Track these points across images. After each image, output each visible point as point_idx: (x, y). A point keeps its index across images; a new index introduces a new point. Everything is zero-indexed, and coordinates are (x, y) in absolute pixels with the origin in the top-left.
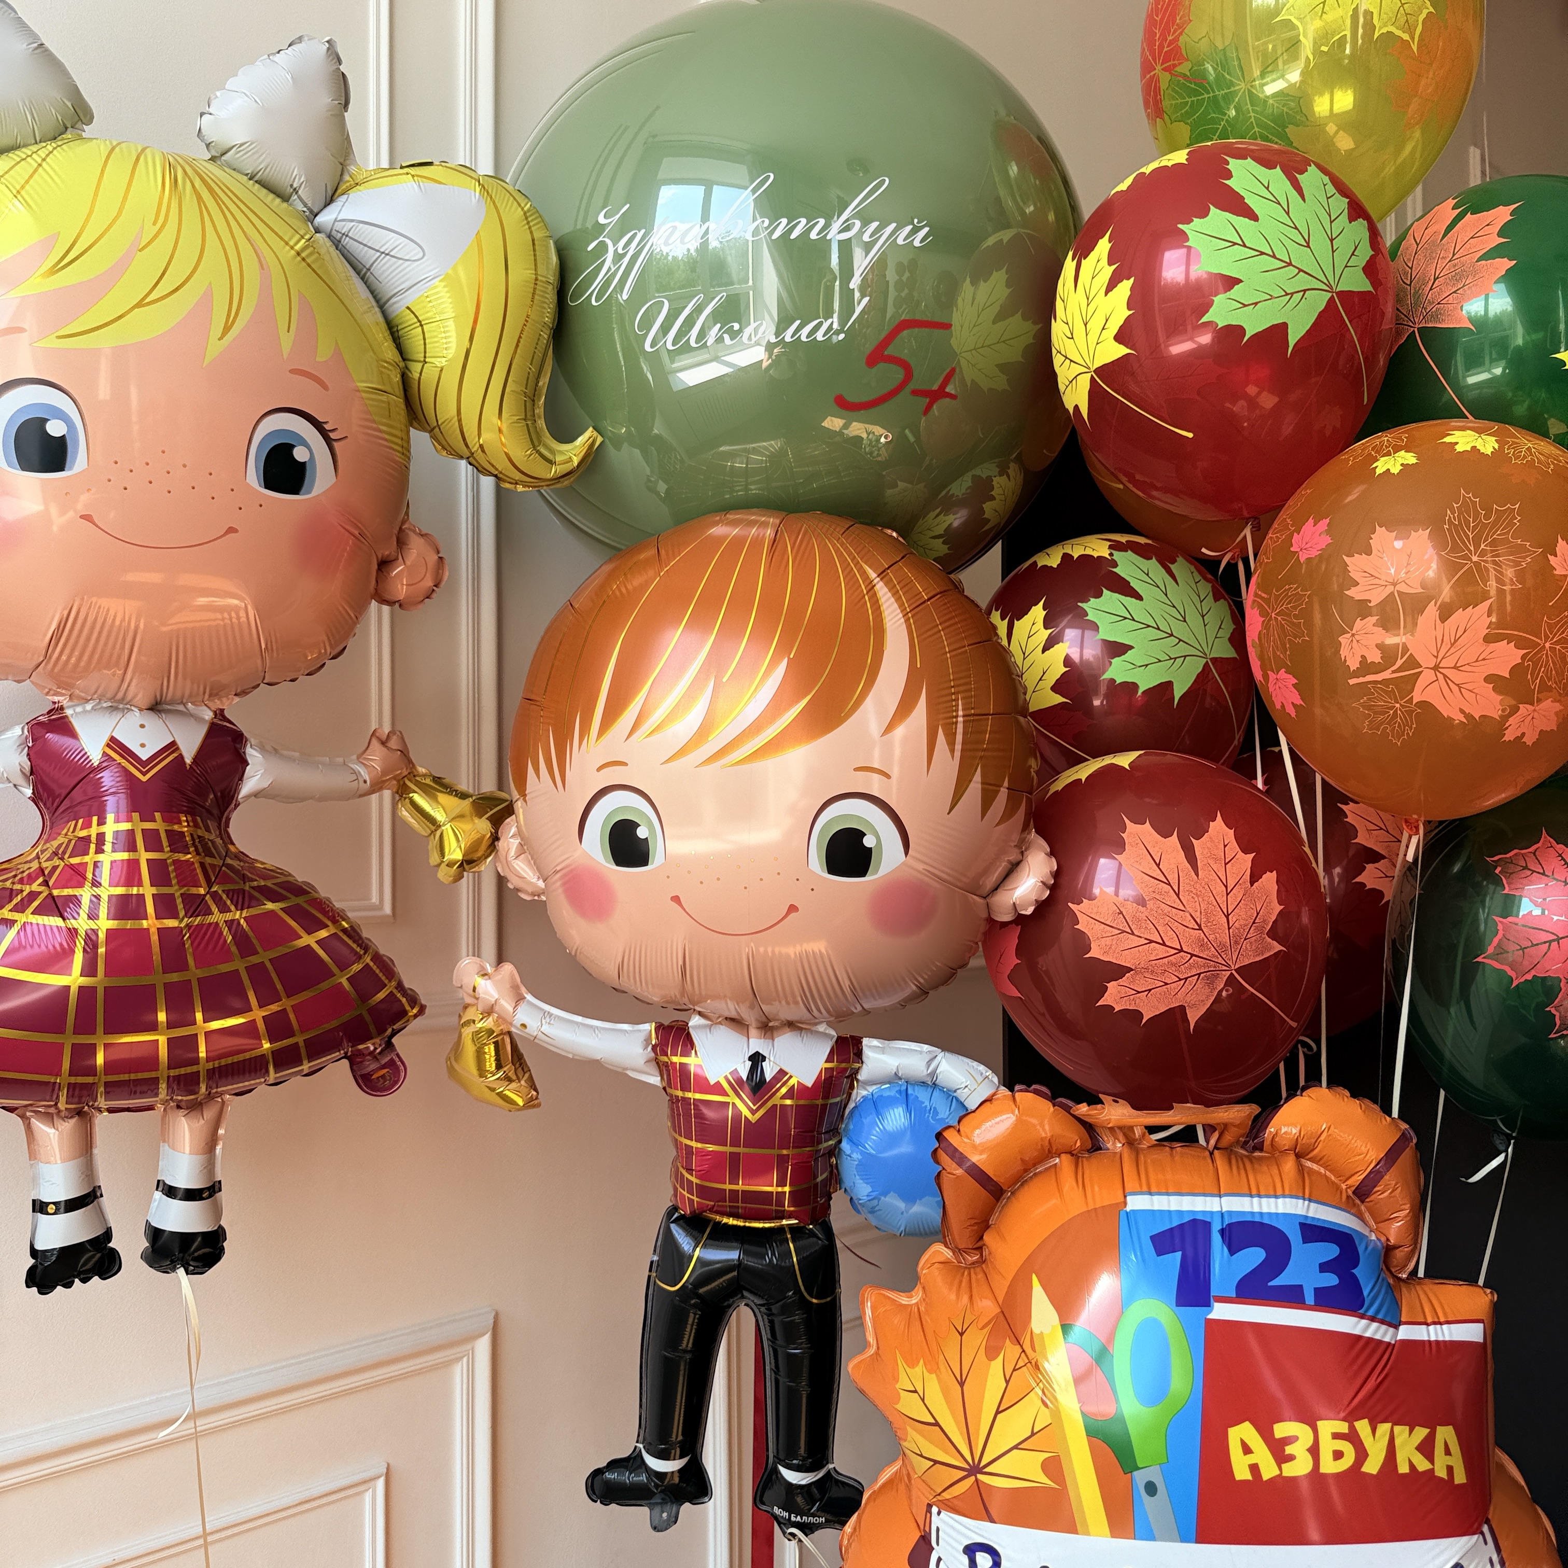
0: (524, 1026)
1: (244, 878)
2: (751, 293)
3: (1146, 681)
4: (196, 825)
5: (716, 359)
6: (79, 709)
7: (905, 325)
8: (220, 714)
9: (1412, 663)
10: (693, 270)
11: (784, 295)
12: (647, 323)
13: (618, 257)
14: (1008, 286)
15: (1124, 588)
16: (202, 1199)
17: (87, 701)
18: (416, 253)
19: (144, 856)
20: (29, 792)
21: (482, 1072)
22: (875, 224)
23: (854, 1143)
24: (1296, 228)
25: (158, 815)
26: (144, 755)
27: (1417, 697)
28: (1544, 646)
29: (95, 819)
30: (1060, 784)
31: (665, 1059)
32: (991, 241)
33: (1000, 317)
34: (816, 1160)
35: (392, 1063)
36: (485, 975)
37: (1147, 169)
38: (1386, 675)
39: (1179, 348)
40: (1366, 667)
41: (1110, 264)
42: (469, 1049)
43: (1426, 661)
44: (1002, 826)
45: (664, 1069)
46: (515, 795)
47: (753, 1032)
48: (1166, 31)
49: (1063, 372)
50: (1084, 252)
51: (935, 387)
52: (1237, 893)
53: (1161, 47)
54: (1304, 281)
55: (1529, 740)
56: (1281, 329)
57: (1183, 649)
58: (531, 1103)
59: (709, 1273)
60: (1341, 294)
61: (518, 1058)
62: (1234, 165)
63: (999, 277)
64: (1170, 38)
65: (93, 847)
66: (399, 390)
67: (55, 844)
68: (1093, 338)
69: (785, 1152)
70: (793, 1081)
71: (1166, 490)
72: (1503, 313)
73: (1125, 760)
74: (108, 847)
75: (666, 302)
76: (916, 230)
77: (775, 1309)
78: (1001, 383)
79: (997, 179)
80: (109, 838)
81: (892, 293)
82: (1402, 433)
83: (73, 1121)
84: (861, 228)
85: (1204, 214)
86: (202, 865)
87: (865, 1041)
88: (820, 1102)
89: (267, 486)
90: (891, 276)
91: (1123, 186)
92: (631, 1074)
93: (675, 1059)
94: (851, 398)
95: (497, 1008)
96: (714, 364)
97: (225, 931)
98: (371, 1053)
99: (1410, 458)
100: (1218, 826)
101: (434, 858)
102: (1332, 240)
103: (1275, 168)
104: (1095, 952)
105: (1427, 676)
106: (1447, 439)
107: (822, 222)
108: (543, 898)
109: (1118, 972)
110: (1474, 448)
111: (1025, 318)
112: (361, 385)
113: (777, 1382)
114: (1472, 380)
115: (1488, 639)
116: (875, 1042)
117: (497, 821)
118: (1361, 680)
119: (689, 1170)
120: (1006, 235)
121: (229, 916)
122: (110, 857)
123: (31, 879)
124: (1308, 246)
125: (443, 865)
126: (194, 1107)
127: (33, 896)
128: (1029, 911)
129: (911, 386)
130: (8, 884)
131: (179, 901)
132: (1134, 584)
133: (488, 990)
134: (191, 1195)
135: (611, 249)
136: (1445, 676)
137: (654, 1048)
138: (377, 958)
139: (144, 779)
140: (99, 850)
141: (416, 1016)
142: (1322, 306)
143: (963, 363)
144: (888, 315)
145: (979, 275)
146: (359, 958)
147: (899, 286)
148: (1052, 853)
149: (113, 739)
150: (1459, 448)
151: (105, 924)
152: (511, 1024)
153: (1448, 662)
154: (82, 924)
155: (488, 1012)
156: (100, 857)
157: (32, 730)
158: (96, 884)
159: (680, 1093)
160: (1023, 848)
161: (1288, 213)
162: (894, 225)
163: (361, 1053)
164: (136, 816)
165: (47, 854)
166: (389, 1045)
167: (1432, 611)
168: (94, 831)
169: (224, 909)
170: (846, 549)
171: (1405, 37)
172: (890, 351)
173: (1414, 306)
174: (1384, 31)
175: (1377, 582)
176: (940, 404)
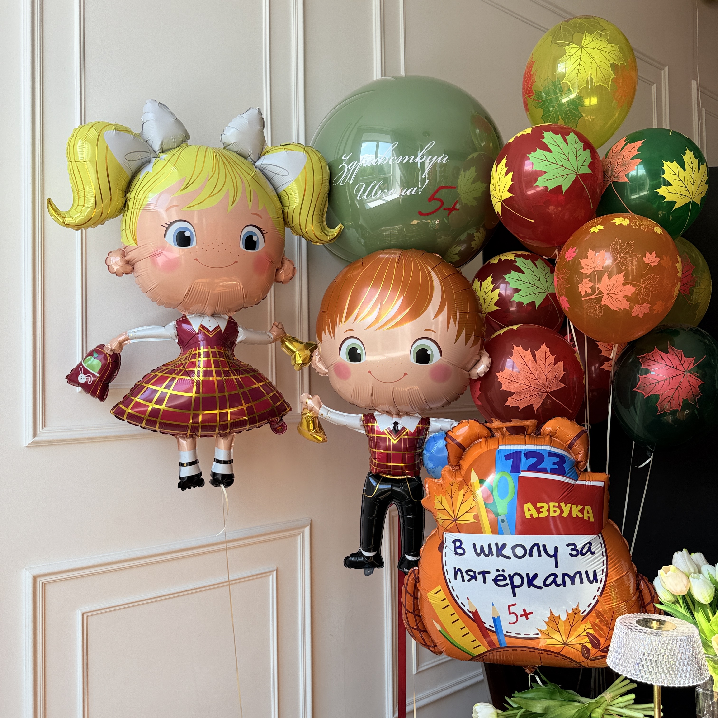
0: (322, 414)
1: (239, 366)
2: (392, 177)
3: (526, 301)
4: (226, 350)
6: (190, 316)
7: (440, 188)
8: (230, 317)
9: (600, 293)
10: (373, 170)
11: (403, 177)
12: (358, 191)
13: (349, 170)
14: (476, 172)
15: (519, 270)
16: (228, 464)
17: (193, 314)
18: (285, 173)
19: (212, 359)
20: (177, 341)
21: (309, 430)
22: (431, 157)
23: (427, 451)
24: (565, 154)
25: (215, 347)
26: (211, 329)
27: (603, 303)
28: (642, 287)
29: (197, 348)
30: (494, 336)
31: (366, 424)
32: (470, 157)
33: (473, 182)
34: (415, 456)
35: (282, 425)
36: (309, 399)
37: (519, 135)
38: (593, 296)
39: (530, 192)
40: (587, 294)
41: (506, 167)
42: (305, 423)
43: (605, 292)
44: (473, 348)
45: (366, 428)
46: (318, 341)
47: (394, 416)
48: (528, 84)
49: (494, 201)
50: (499, 163)
51: (451, 207)
52: (549, 368)
53: (527, 89)
54: (567, 171)
55: (641, 316)
56: (560, 187)
57: (538, 290)
58: (324, 440)
59: (382, 492)
60: (579, 175)
61: (320, 426)
62: (545, 134)
63: (473, 169)
64: (529, 86)
65: (197, 356)
66: (282, 216)
67: (185, 356)
68: (501, 191)
69: (405, 453)
70: (407, 430)
71: (528, 239)
72: (642, 175)
73: (515, 327)
74: (202, 356)
75: (364, 184)
76: (444, 158)
77: (403, 503)
78: (475, 203)
79: (472, 135)
80: (202, 354)
81: (438, 175)
82: (601, 219)
83: (191, 439)
84: (426, 158)
85: (535, 151)
86: (228, 362)
87: (431, 419)
88: (416, 437)
89: (246, 248)
90: (438, 169)
91: (511, 141)
92: (356, 430)
93: (369, 424)
94: (424, 212)
95: (314, 409)
96: (380, 200)
97: (235, 381)
98: (276, 422)
99: (601, 227)
100: (544, 347)
101: (293, 363)
102: (577, 158)
103: (558, 134)
104: (504, 388)
105: (605, 297)
106: (614, 221)
107: (413, 157)
108: (327, 375)
109: (511, 394)
110: (621, 224)
111: (482, 182)
112: (271, 216)
113: (404, 527)
114: (633, 197)
115: (624, 284)
116: (434, 419)
117: (312, 351)
118: (586, 298)
119: (375, 459)
120: (475, 155)
121: (236, 377)
122: (202, 359)
123: (179, 366)
124: (569, 160)
125: (296, 365)
126: (225, 436)
127: (181, 371)
128: (482, 375)
129: (443, 207)
130: (173, 368)
131: (222, 372)
132: (522, 269)
133: (310, 403)
134: (225, 462)
135: (346, 167)
136: (611, 296)
137: (363, 422)
138: (277, 392)
139: (211, 336)
140: (199, 357)
141: (289, 411)
142: (574, 179)
143: (462, 198)
144: (437, 181)
145: (466, 169)
146: (273, 391)
147: (441, 172)
148: (490, 357)
149: (201, 325)
150: (617, 224)
151: (201, 378)
152: (318, 414)
153: (612, 292)
154: (195, 378)
155: (311, 410)
156: (200, 359)
157: (177, 323)
158: (199, 367)
159: (371, 435)
160: (480, 355)
161: (562, 150)
162: (436, 157)
163: (273, 421)
164: (209, 347)
165: (184, 359)
166: (282, 420)
167: (606, 276)
168: (197, 352)
169: (234, 375)
170: (422, 261)
171: (606, 86)
172: (436, 197)
173: (611, 174)
174: (598, 84)
175: (589, 267)
176: (454, 212)
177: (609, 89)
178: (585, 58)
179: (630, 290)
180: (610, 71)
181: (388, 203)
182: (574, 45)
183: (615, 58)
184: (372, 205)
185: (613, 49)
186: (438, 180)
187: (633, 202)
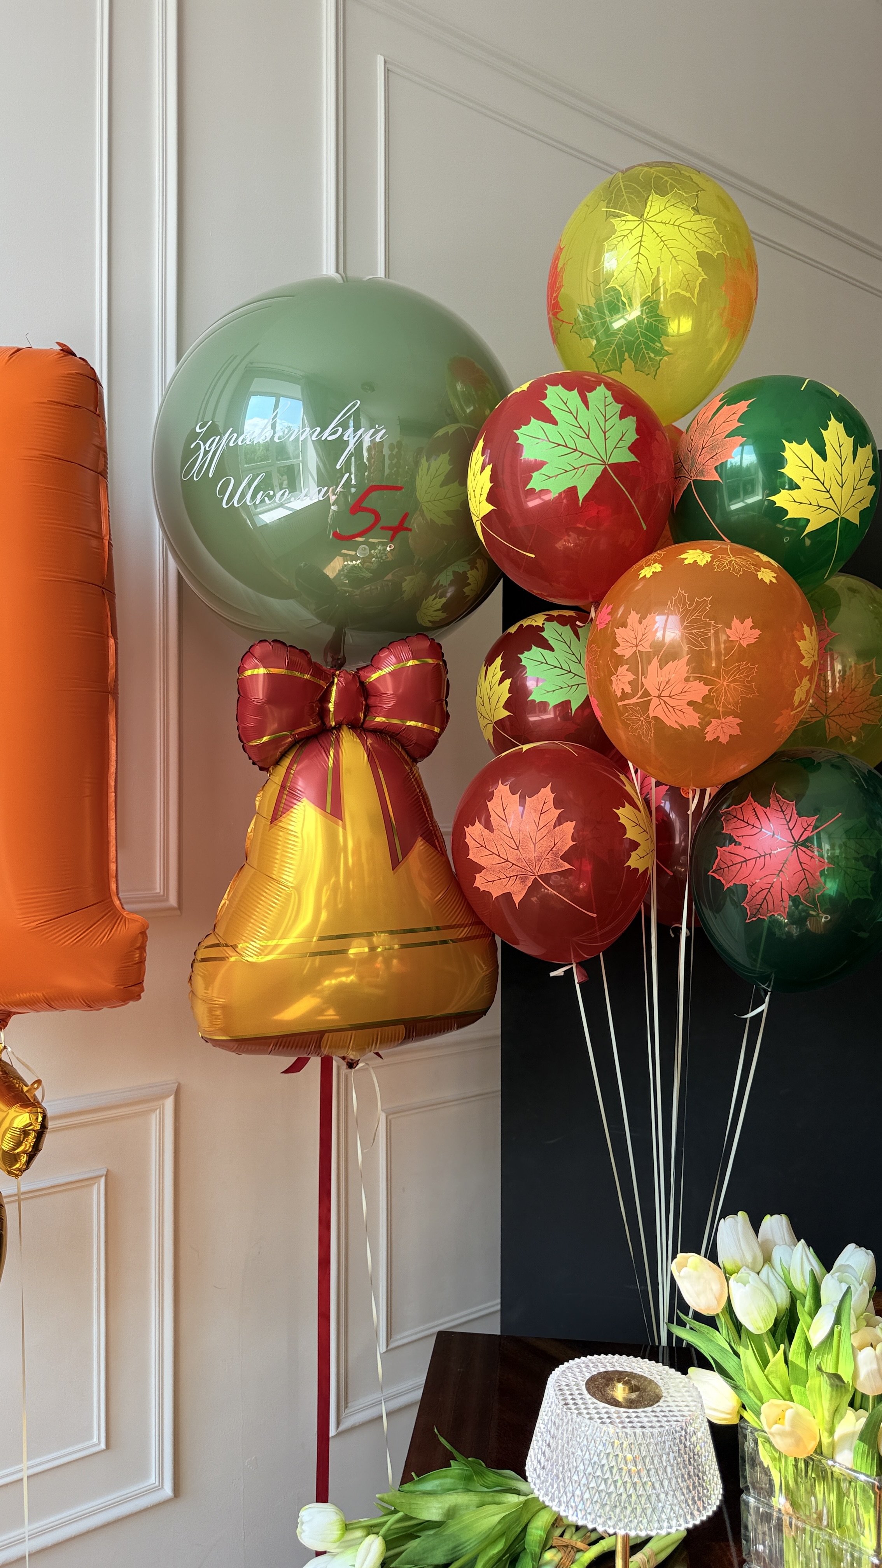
2: (301, 464)
3: (553, 701)
5: (281, 505)
7: (373, 489)
9: (646, 694)
10: (267, 450)
11: (321, 465)
12: (223, 491)
13: (206, 452)
14: (449, 463)
24: (581, 428)
27: (652, 713)
28: (723, 685)
32: (441, 432)
33: (444, 483)
38: (634, 700)
40: (624, 696)
41: (483, 454)
43: (654, 692)
48: (554, 289)
49: (474, 517)
50: (475, 447)
51: (396, 524)
53: (551, 300)
54: (585, 460)
55: (721, 740)
56: (575, 490)
60: (611, 466)
62: (550, 390)
64: (554, 295)
72: (752, 464)
73: (524, 748)
75: (232, 479)
76: (378, 431)
81: (387, 462)
84: (342, 432)
85: (529, 423)
90: (386, 451)
96: (281, 508)
99: (660, 568)
100: (544, 791)
102: (605, 432)
103: (574, 390)
104: (472, 857)
105: (655, 702)
106: (681, 556)
107: (319, 429)
109: (480, 868)
110: (695, 562)
115: (688, 679)
118: (623, 702)
124: (589, 438)
129: (382, 523)
132: (550, 642)
135: (202, 447)
136: (665, 702)
142: (600, 474)
147: (391, 457)
150: (688, 562)
153: (666, 693)
161: (577, 419)
162: (363, 429)
167: (655, 662)
171: (688, 295)
172: (365, 504)
173: (691, 465)
174: (674, 292)
175: (628, 644)
176: (402, 534)
177: (695, 301)
178: (650, 240)
179: (699, 691)
180: (697, 267)
181: (296, 514)
182: (630, 217)
183: (706, 240)
184: (269, 517)
185: (703, 224)
186: (387, 472)
187: (734, 518)
